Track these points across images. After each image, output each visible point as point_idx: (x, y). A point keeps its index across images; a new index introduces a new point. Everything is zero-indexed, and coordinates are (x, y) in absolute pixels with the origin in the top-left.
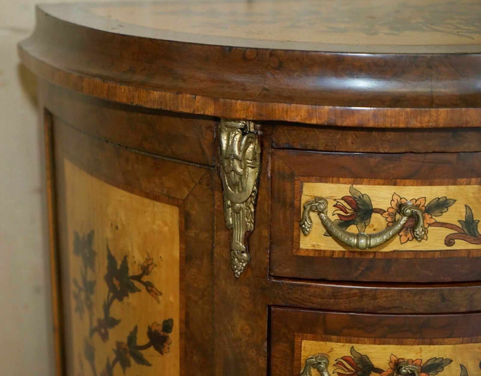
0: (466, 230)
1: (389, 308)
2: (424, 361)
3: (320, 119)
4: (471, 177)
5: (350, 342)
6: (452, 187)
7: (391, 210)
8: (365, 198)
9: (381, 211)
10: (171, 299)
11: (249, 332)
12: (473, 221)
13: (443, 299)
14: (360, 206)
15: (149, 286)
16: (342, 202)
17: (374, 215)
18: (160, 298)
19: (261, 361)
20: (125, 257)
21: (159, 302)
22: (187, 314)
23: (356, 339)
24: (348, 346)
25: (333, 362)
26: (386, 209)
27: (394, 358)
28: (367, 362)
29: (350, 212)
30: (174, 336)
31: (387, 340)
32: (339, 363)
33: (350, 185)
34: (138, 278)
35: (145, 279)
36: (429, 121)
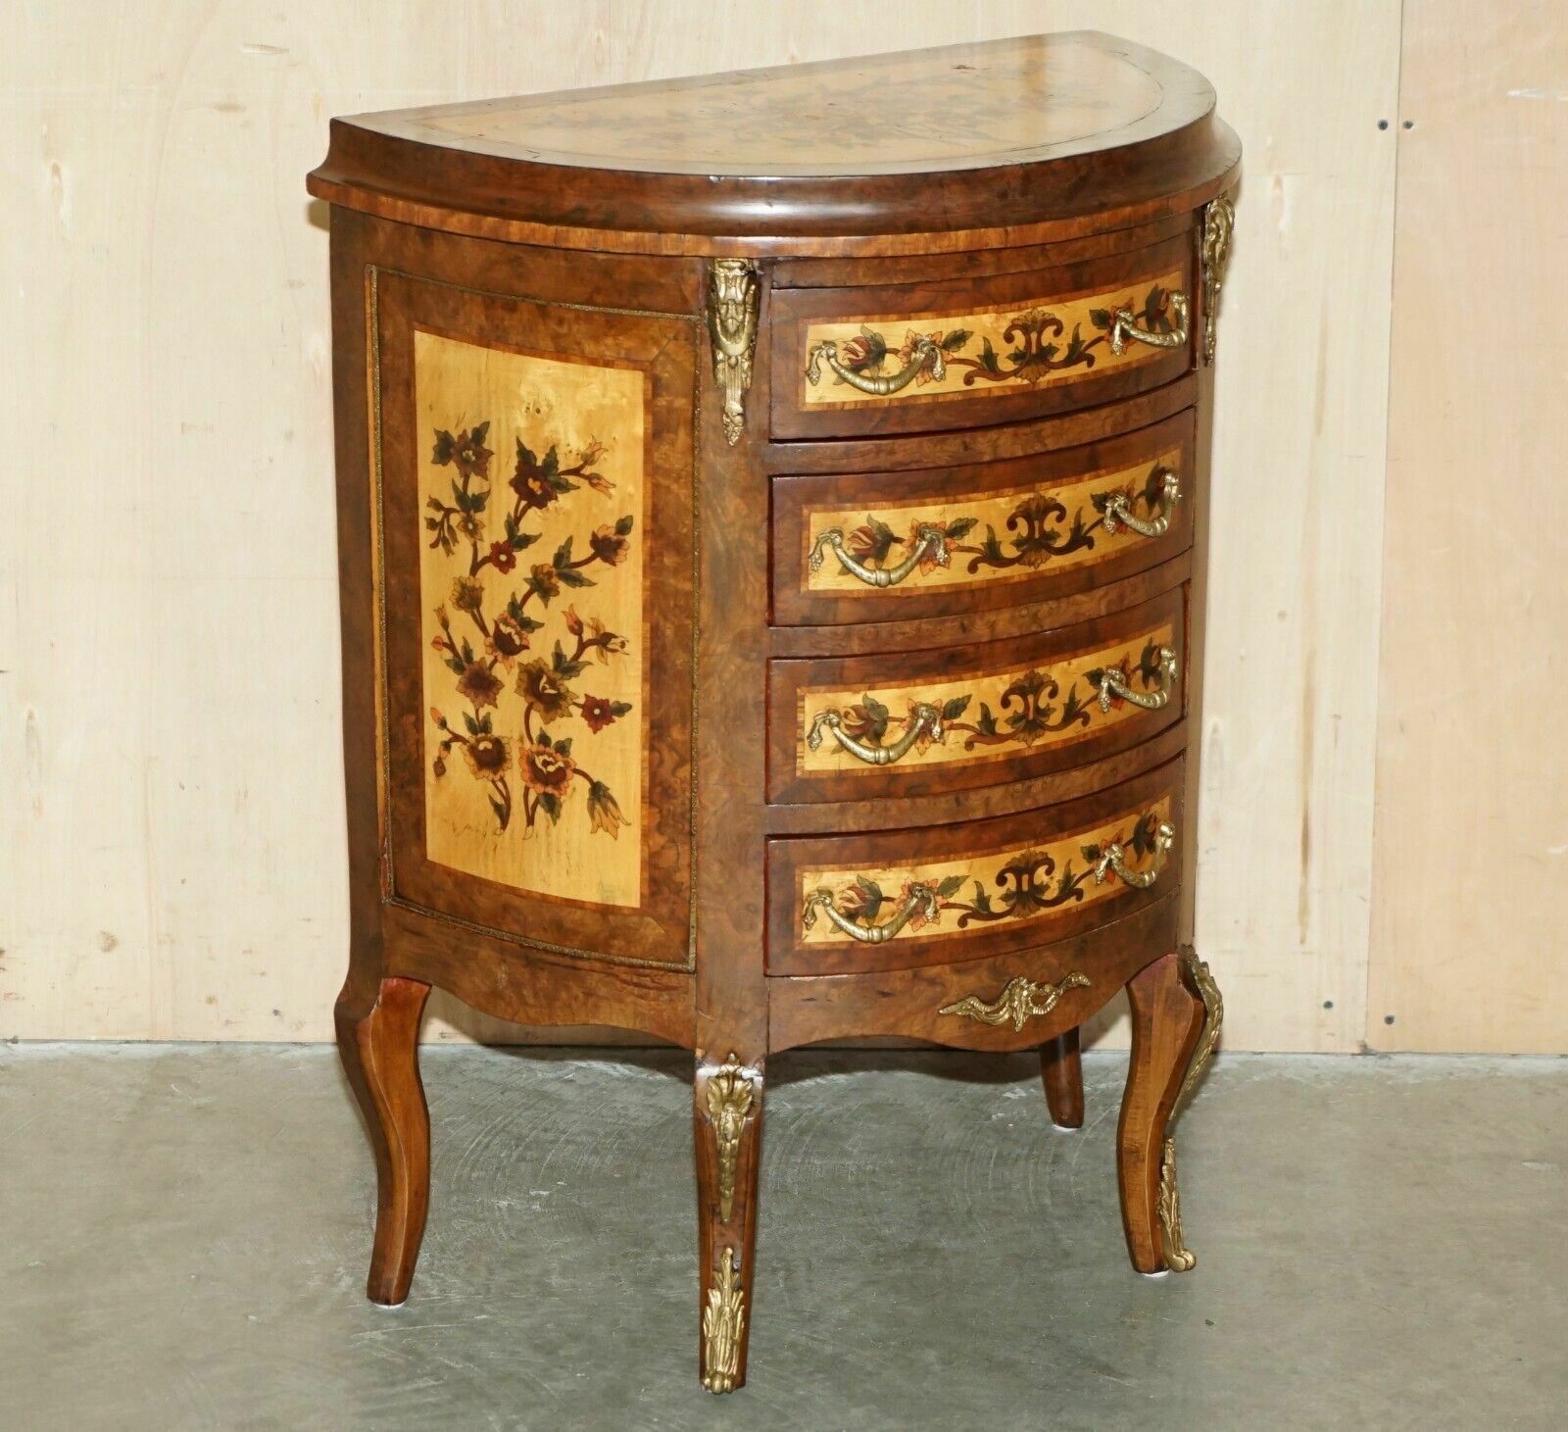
0: (985, 365)
1: (906, 464)
2: (948, 524)
3: (834, 250)
4: (989, 304)
5: (866, 508)
6: (969, 318)
7: (907, 349)
8: (878, 338)
9: (895, 352)
10: (631, 489)
11: (745, 512)
12: (992, 354)
13: (966, 447)
14: (873, 348)
15: (594, 480)
16: (852, 343)
17: (888, 356)
18: (612, 491)
19: (761, 547)
20: (553, 449)
21: (610, 497)
22: (654, 506)
23: (873, 504)
24: (866, 513)
25: (847, 535)
26: (900, 348)
27: (915, 523)
28: (886, 531)
29: (862, 354)
30: (635, 539)
31: (906, 501)
32: (855, 536)
33: (860, 325)
34: (576, 472)
35: (587, 471)
36: (948, 246)
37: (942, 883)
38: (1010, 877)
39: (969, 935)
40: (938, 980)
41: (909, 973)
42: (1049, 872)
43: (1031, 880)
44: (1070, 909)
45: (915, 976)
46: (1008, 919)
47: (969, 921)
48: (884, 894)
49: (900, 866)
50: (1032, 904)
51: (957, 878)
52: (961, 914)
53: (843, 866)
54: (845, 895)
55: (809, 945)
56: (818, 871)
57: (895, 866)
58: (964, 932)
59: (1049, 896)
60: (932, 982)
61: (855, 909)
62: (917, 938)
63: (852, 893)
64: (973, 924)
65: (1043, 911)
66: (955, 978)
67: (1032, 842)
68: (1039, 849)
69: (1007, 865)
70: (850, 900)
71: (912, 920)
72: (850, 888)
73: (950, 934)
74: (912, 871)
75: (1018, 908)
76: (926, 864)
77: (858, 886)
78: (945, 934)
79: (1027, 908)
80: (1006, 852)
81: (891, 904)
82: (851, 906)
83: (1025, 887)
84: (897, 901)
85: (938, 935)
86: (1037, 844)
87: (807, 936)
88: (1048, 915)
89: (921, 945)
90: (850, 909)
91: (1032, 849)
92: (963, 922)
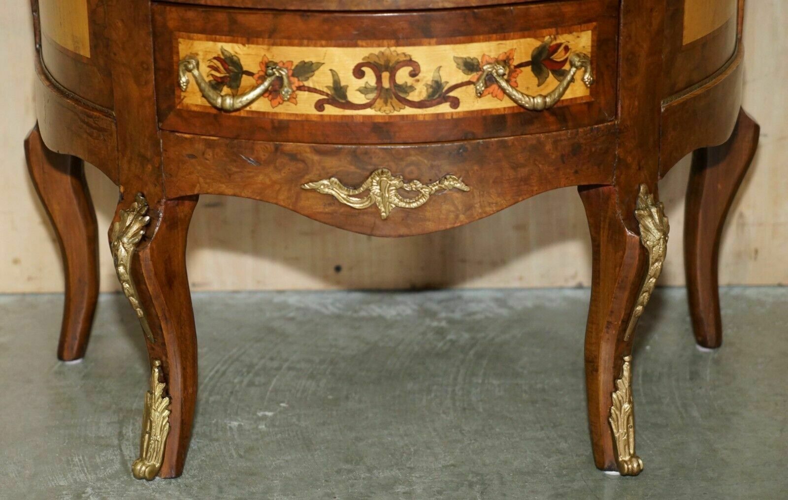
37: (297, 66)
38: (367, 70)
39: (327, 120)
40: (299, 157)
41: (270, 146)
42: (413, 75)
43: (392, 78)
44: (443, 114)
45: (277, 149)
46: (369, 112)
47: (327, 106)
48: (245, 68)
49: (258, 44)
50: (395, 100)
51: (312, 64)
52: (317, 99)
53: (209, 36)
54: (212, 64)
55: (187, 106)
56: (190, 38)
57: (253, 43)
58: (322, 116)
59: (414, 97)
60: (294, 157)
61: (221, 78)
62: (276, 114)
63: (219, 64)
64: (330, 110)
65: (408, 111)
66: (316, 158)
67: (393, 42)
68: (401, 50)
69: (364, 59)
70: (216, 69)
71: (270, 97)
72: (215, 58)
73: (308, 115)
74: (268, 50)
75: (379, 102)
76: (281, 45)
77: (222, 57)
78: (303, 115)
79: (389, 104)
80: (362, 46)
81: (250, 78)
82: (218, 75)
83: (386, 84)
84: (256, 76)
85: (297, 115)
86: (398, 45)
87: (185, 97)
88: (414, 117)
89: (281, 122)
90: (216, 77)
91: (393, 49)
92: (319, 106)
